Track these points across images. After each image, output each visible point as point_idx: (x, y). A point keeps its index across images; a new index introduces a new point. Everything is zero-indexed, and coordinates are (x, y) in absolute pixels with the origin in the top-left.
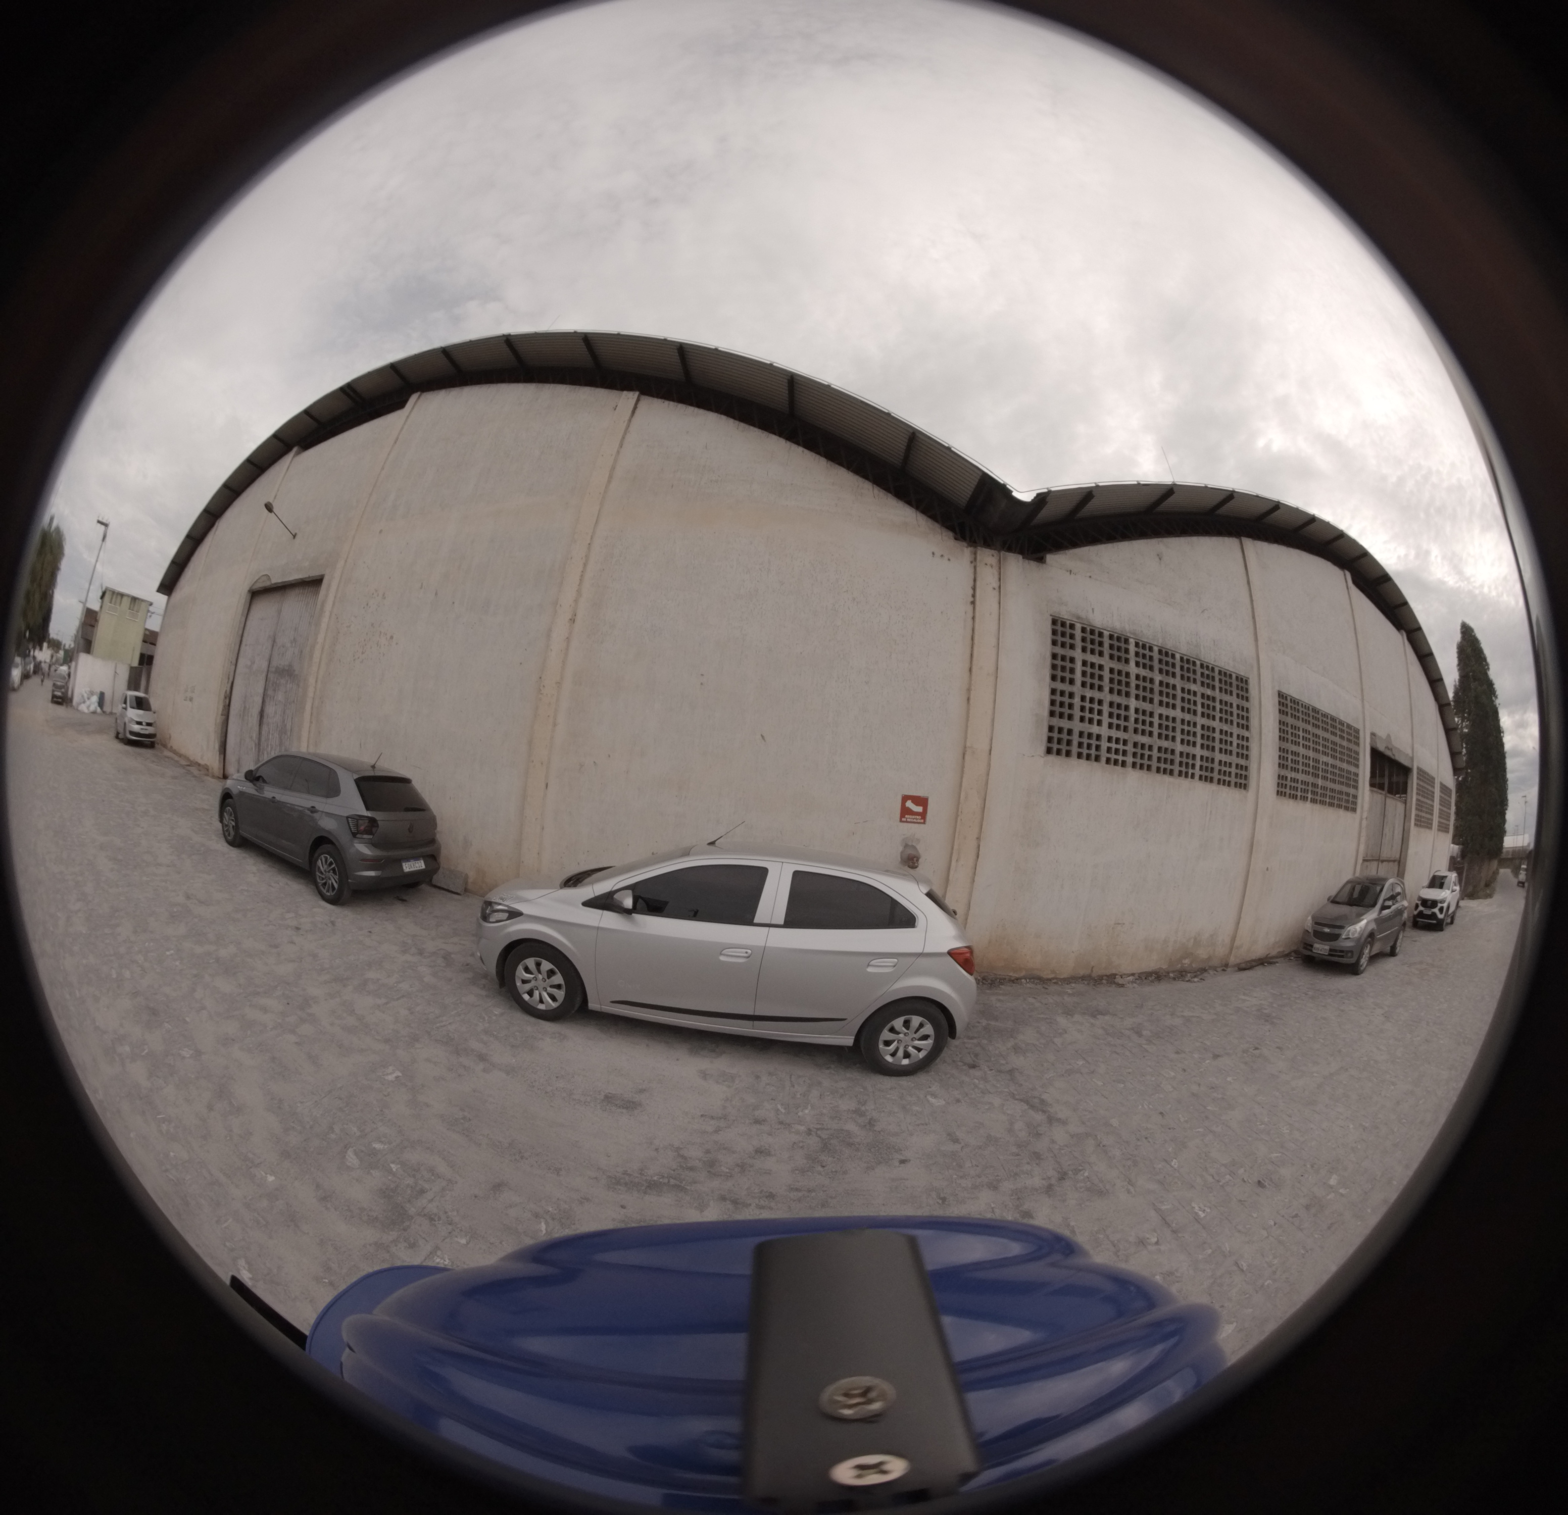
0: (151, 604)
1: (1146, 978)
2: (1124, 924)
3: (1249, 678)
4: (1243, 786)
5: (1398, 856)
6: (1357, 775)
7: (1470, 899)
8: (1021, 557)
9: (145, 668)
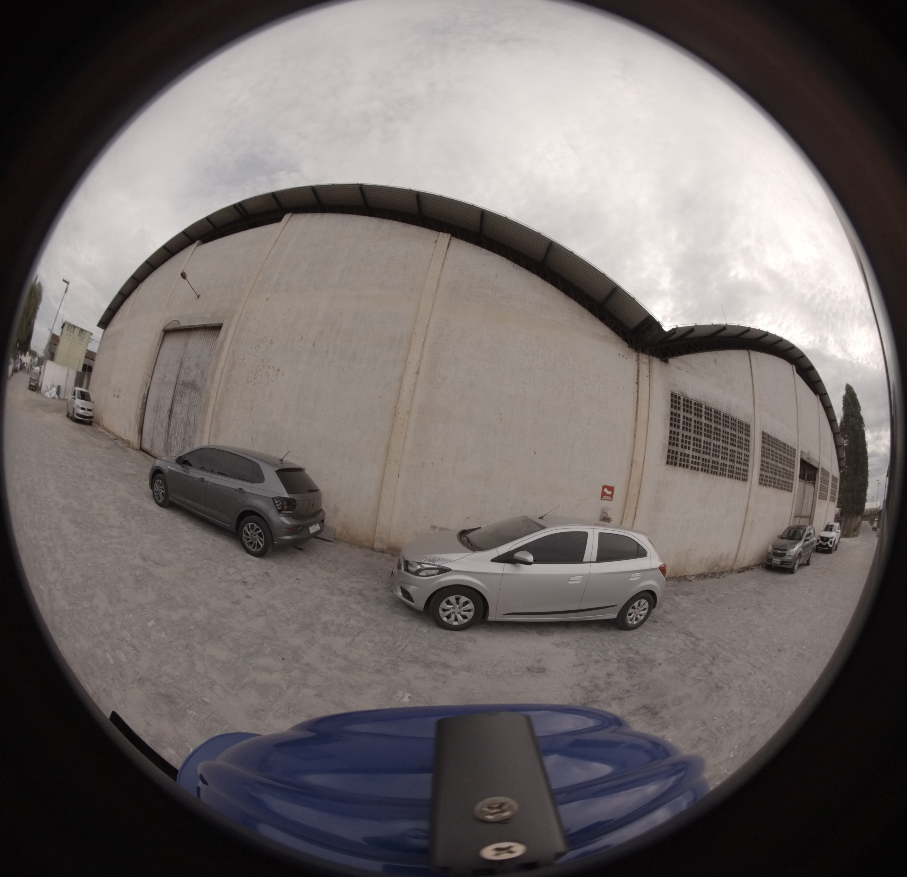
0: (92, 334)
1: (699, 577)
2: (692, 550)
3: (750, 425)
4: (745, 480)
5: (809, 514)
6: (793, 473)
7: (845, 538)
8: (659, 360)
9: (86, 373)
